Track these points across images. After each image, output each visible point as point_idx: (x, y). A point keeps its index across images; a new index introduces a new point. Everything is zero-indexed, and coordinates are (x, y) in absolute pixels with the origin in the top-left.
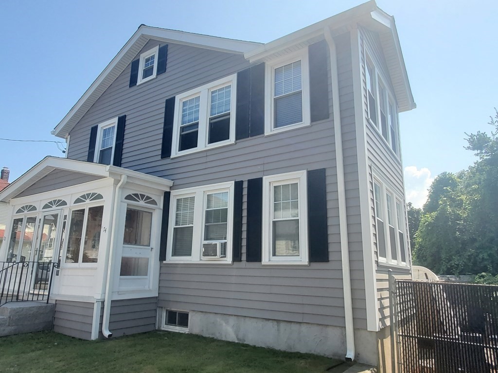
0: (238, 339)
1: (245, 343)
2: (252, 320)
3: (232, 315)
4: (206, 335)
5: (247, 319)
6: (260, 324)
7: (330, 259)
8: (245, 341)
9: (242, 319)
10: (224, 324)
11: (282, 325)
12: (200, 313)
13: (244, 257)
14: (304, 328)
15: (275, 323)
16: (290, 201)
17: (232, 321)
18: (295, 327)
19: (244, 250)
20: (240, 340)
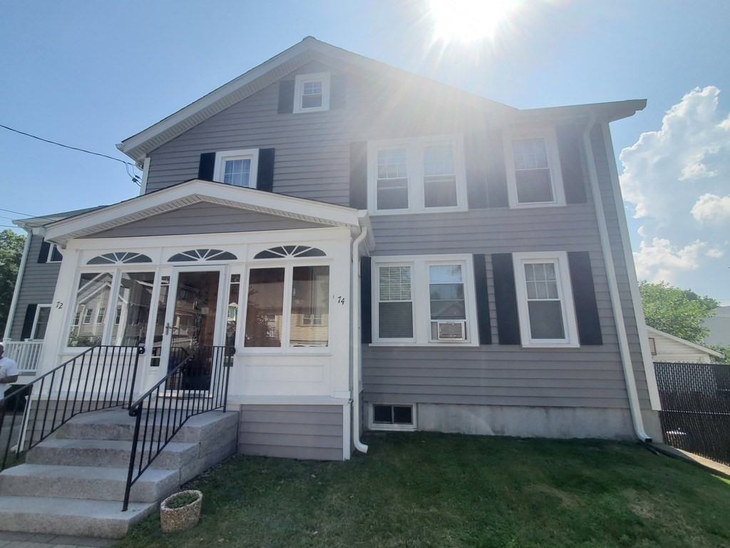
0: (494, 431)
1: (506, 434)
2: (513, 409)
3: (483, 405)
4: (445, 430)
5: (505, 409)
6: (525, 412)
7: (604, 342)
8: (504, 433)
9: (499, 409)
10: (473, 416)
11: (553, 412)
12: (434, 406)
13: (495, 339)
14: (579, 413)
15: (543, 410)
16: (546, 281)
17: (485, 412)
18: (568, 413)
19: (494, 331)
20: (498, 432)
